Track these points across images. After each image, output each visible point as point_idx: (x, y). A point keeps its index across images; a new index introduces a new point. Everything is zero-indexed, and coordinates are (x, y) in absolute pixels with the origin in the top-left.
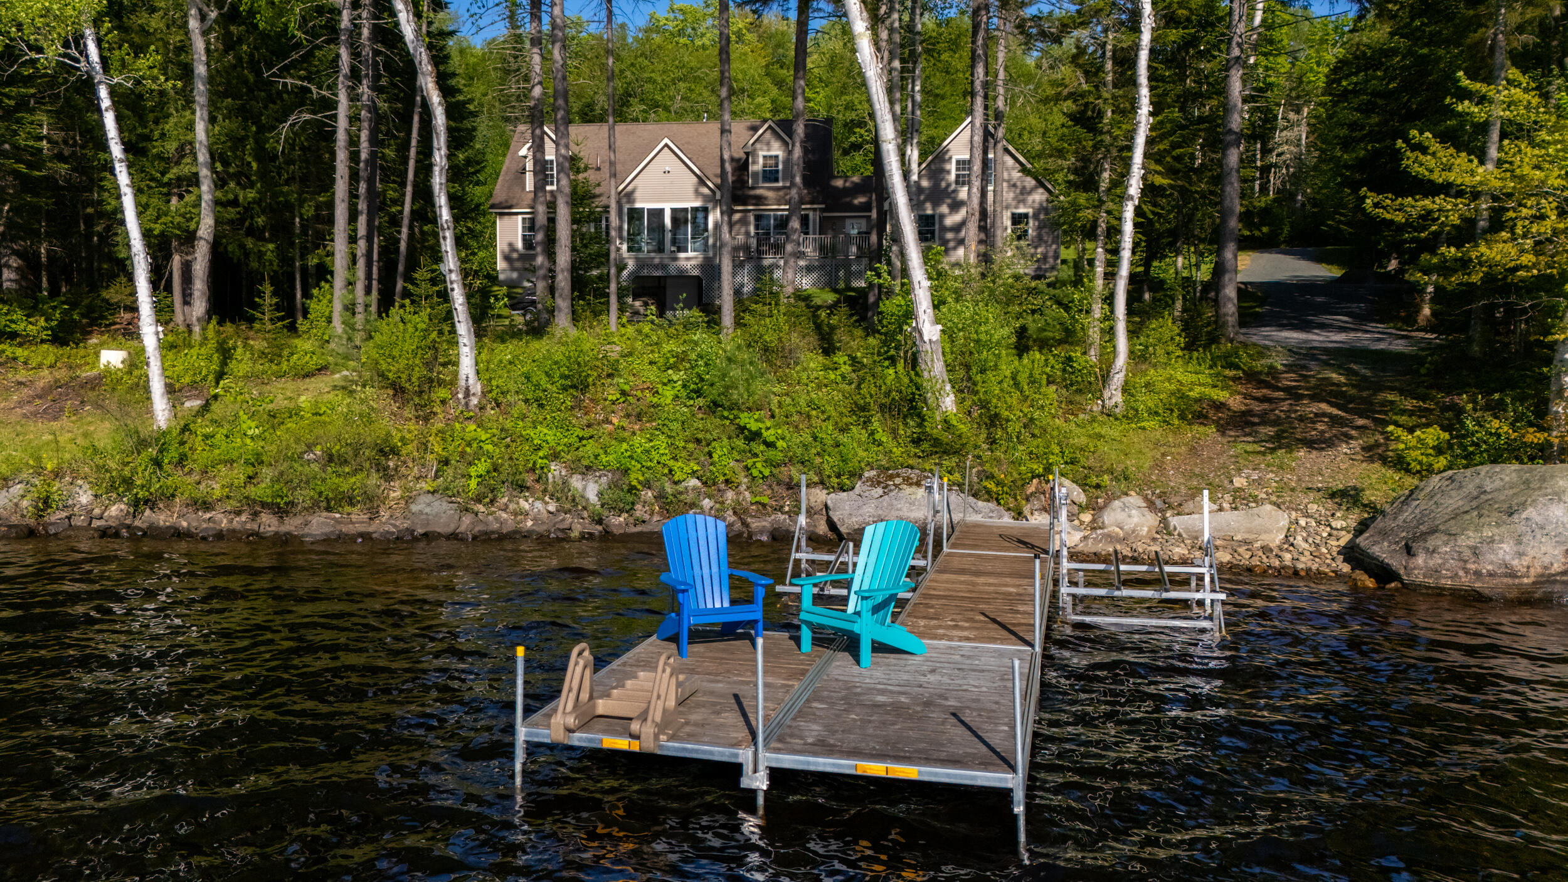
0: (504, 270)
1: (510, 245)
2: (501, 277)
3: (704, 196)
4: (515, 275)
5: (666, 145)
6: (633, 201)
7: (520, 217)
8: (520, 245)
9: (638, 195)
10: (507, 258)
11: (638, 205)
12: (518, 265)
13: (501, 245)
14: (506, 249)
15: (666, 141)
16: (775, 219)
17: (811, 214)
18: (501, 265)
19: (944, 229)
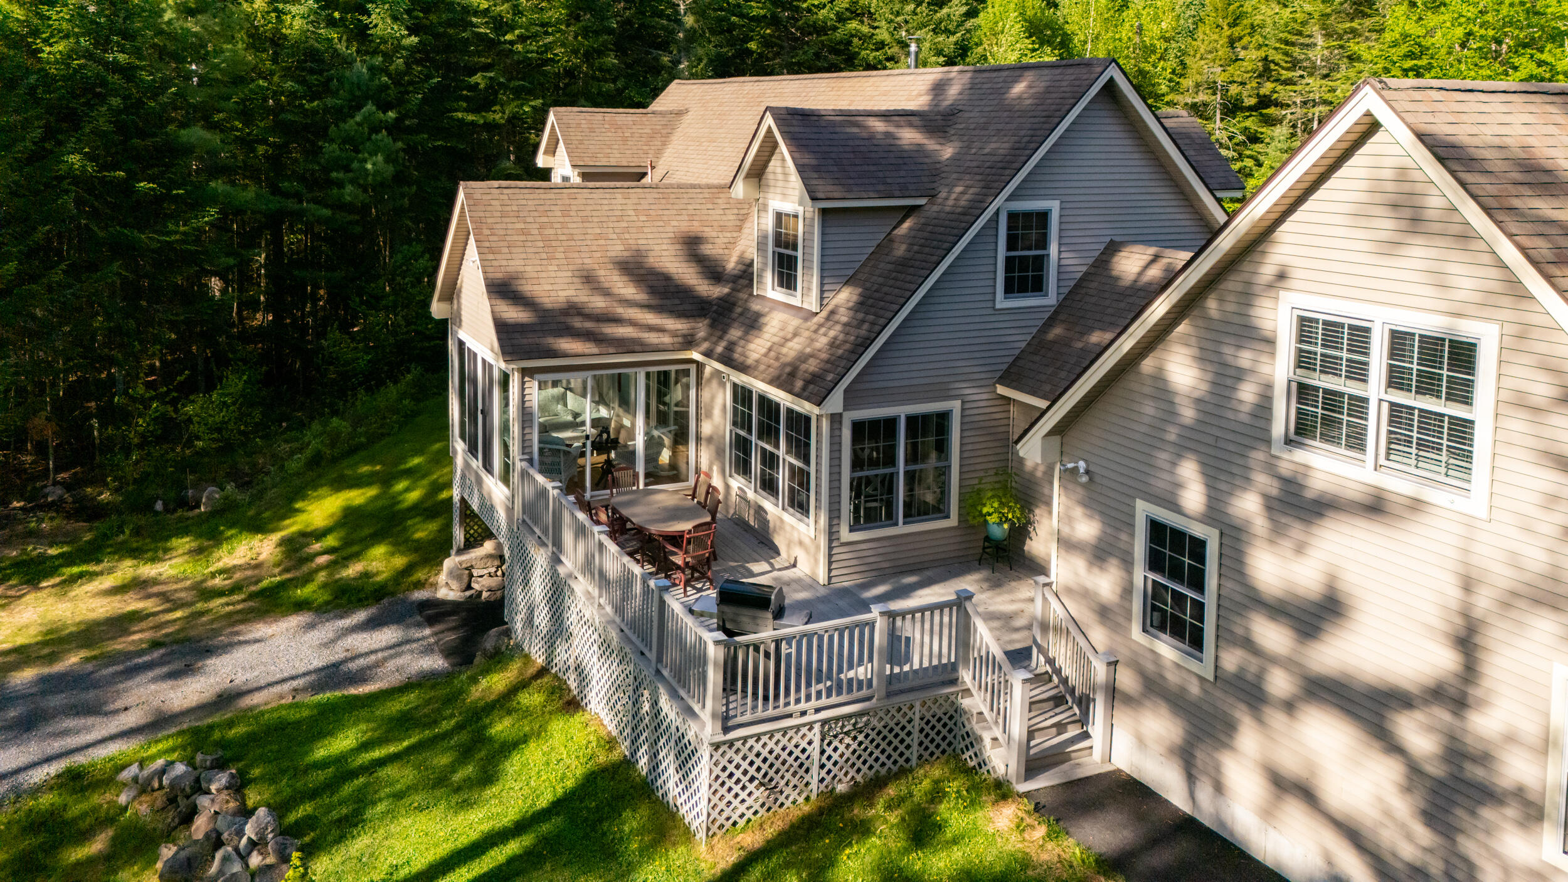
19: (1248, 599)
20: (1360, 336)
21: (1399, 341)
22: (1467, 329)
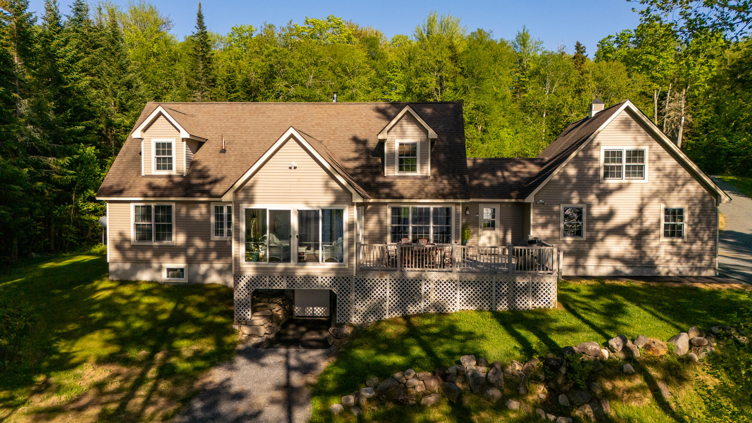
0: (114, 262)
1: (121, 234)
2: (112, 267)
3: (335, 191)
4: (127, 266)
5: (292, 136)
6: (250, 200)
7: (132, 205)
8: (132, 234)
9: (258, 191)
10: (119, 247)
11: (256, 206)
12: (130, 254)
13: (112, 235)
14: (118, 238)
15: (291, 131)
16: (414, 213)
17: (453, 208)
18: (112, 255)
19: (593, 220)
20: (620, 153)
21: (628, 152)
22: (641, 148)
